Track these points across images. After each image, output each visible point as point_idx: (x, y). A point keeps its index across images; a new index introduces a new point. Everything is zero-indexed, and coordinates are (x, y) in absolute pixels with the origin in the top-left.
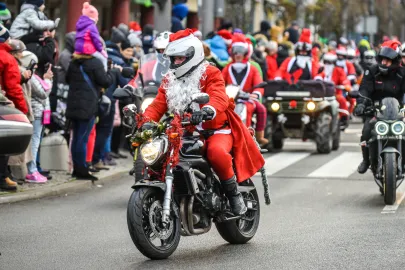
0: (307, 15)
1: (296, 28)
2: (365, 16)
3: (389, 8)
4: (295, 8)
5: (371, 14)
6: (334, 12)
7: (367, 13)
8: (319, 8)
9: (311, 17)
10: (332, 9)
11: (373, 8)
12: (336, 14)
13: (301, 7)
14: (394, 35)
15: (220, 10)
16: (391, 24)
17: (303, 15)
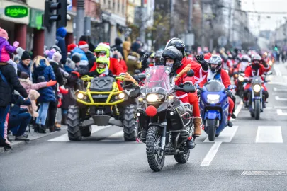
0: (147, 34)
1: (139, 42)
2: (186, 34)
3: (202, 28)
4: (139, 29)
5: (189, 32)
6: (165, 31)
7: (187, 32)
8: (155, 28)
9: (149, 35)
10: (163, 29)
11: (190, 28)
12: (166, 32)
13: (142, 28)
14: (205, 46)
15: (88, 31)
16: (203, 39)
17: (144, 33)
